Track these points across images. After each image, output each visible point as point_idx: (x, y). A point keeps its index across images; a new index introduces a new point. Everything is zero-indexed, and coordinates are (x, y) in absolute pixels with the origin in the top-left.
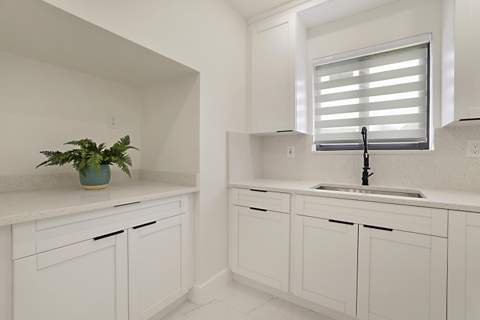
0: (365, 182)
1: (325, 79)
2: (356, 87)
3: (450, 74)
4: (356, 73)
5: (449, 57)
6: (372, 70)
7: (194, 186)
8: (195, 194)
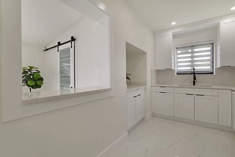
0: (194, 84)
1: (179, 52)
2: (190, 55)
3: (219, 53)
4: (190, 51)
5: (219, 48)
6: (195, 50)
7: (146, 85)
8: (145, 88)
